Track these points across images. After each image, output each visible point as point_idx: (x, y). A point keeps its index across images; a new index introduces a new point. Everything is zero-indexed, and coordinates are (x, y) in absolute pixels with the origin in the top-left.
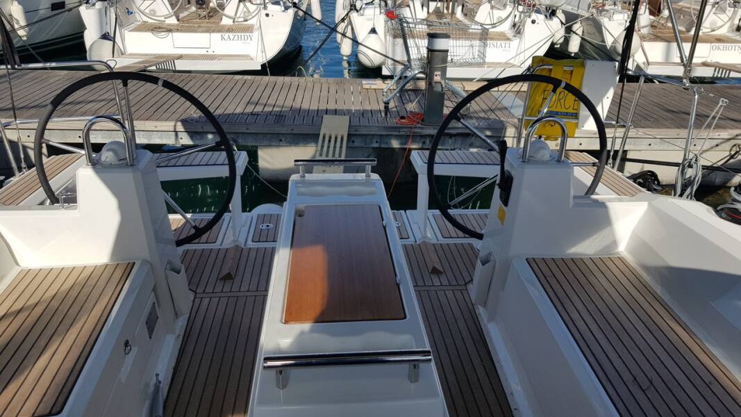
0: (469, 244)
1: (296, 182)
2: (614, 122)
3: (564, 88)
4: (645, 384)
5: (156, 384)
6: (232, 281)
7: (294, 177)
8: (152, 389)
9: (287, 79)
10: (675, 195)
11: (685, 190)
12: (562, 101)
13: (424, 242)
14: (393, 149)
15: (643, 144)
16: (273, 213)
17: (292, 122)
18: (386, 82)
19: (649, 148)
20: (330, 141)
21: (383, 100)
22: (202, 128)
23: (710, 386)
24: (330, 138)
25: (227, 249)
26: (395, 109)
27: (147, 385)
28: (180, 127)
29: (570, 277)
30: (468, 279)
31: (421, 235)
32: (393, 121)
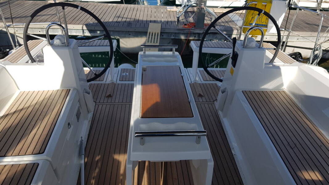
0: (215, 84)
1: (141, 55)
2: (284, 29)
3: (263, 14)
4: (293, 146)
5: (81, 141)
6: (111, 98)
7: (141, 53)
8: (79, 143)
9: (132, 6)
10: (309, 63)
11: (314, 61)
12: (260, 19)
13: (195, 83)
14: (181, 39)
15: (295, 39)
16: (128, 68)
17: (135, 26)
18: (178, 8)
19: (298, 40)
20: (152, 35)
21: (176, 16)
22: (94, 28)
23: (321, 147)
24: (152, 34)
25: (109, 84)
26: (182, 21)
27: (77, 141)
28: (85, 28)
29: (261, 99)
30: (214, 99)
31: (194, 80)
32: (181, 27)
